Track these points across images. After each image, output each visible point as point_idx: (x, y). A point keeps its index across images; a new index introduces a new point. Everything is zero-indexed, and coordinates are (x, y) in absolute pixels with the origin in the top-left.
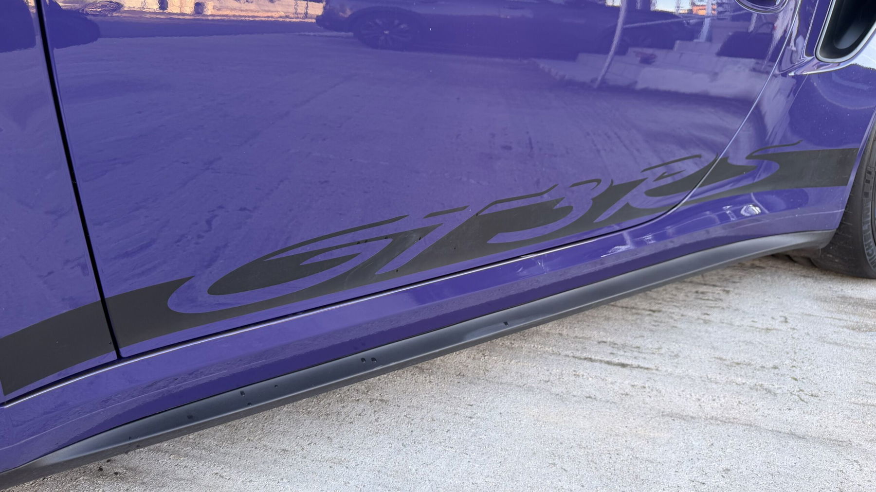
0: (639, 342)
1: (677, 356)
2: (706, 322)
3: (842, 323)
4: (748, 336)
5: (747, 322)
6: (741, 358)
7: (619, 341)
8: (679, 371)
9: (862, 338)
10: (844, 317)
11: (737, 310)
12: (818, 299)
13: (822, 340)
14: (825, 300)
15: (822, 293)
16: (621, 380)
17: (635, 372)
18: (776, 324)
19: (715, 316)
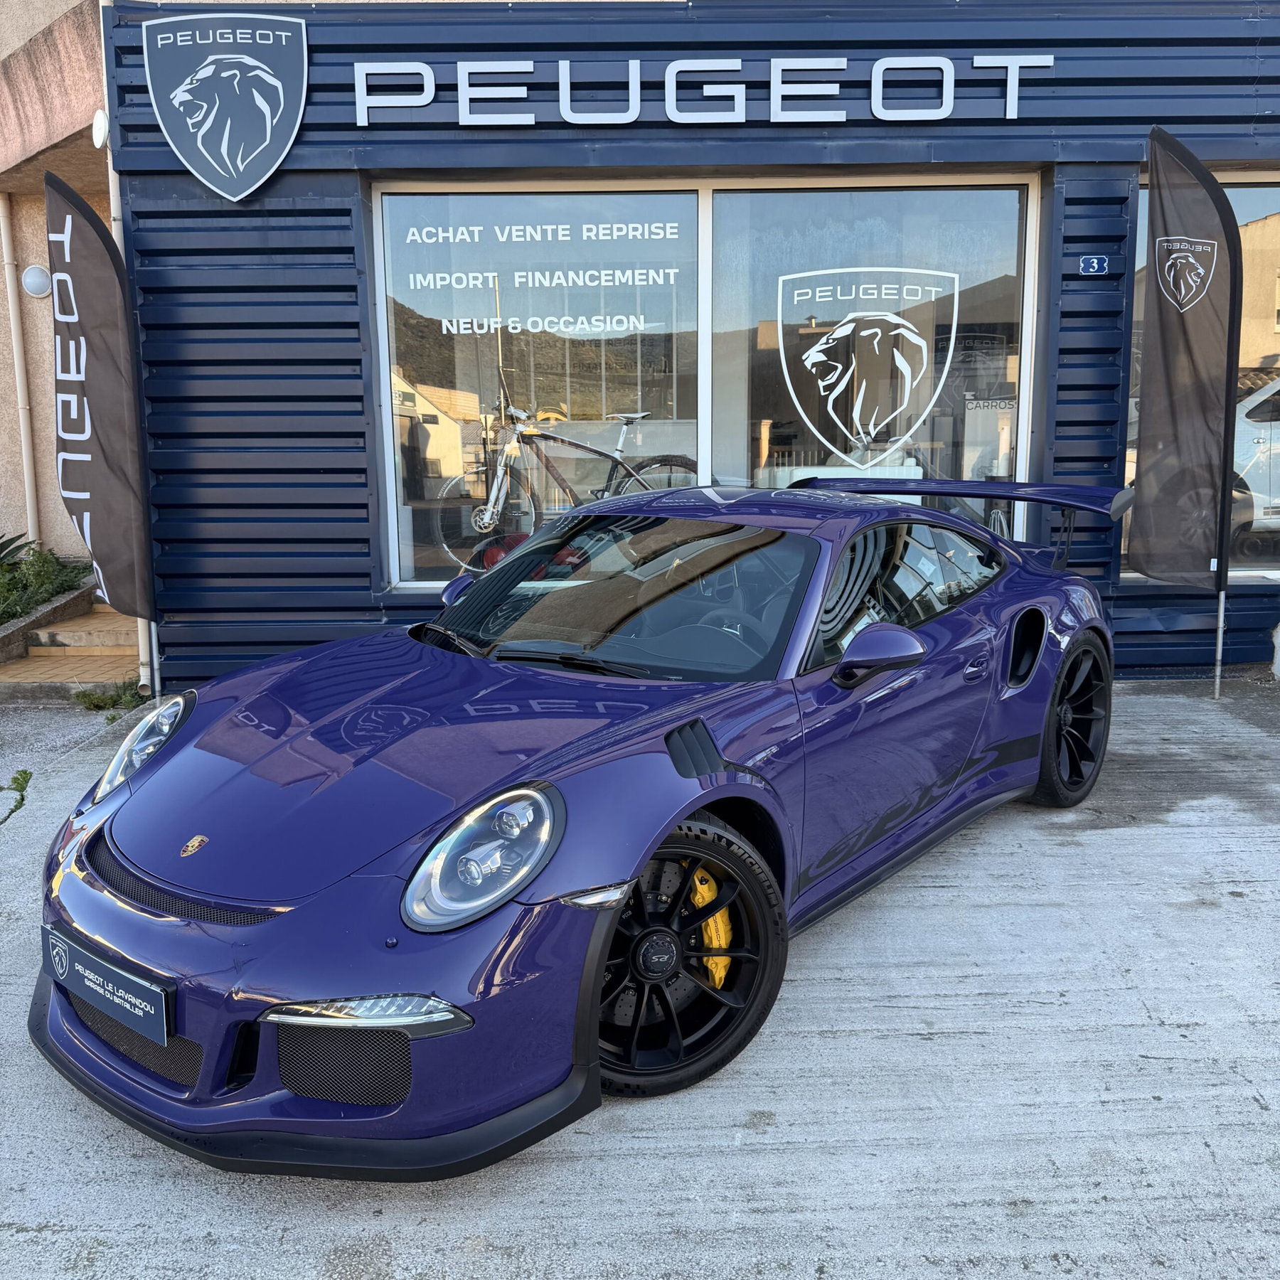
0: (944, 873)
1: (968, 877)
2: (975, 854)
3: (1053, 842)
4: (1002, 859)
5: (998, 851)
6: (1003, 872)
7: (933, 874)
8: (972, 885)
9: (1065, 850)
10: (1054, 838)
11: (990, 844)
12: (1037, 828)
13: (1043, 855)
14: (1041, 828)
15: (1038, 823)
16: (946, 895)
17: (951, 889)
18: (1016, 849)
19: (979, 849)
